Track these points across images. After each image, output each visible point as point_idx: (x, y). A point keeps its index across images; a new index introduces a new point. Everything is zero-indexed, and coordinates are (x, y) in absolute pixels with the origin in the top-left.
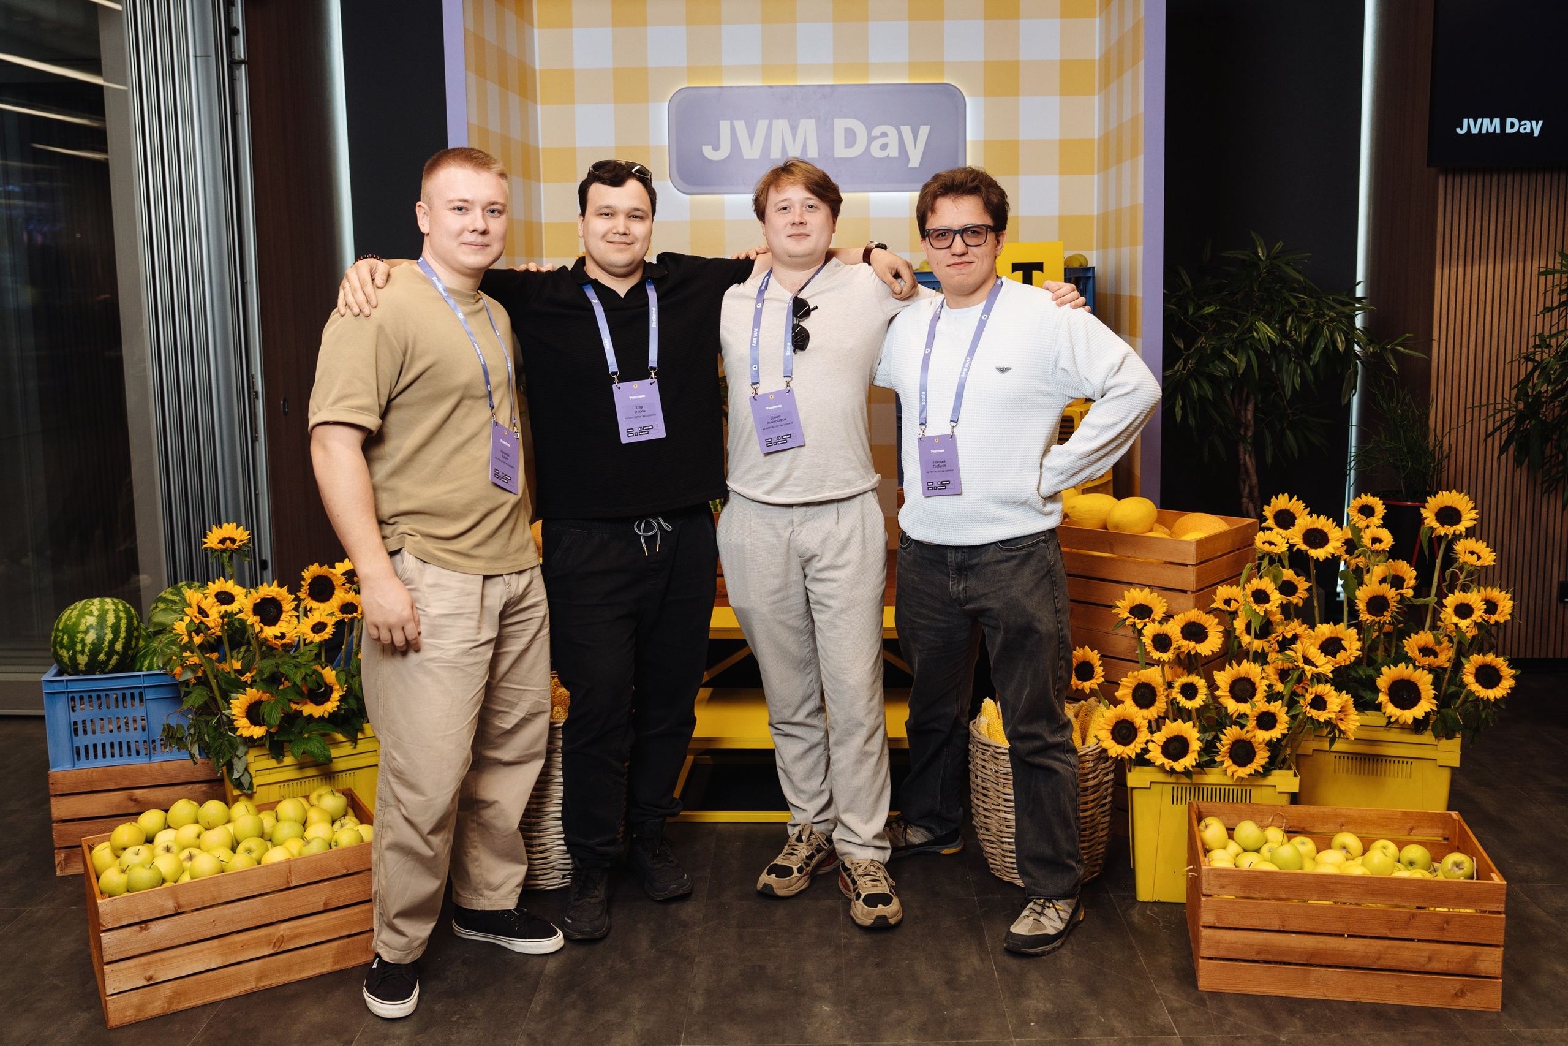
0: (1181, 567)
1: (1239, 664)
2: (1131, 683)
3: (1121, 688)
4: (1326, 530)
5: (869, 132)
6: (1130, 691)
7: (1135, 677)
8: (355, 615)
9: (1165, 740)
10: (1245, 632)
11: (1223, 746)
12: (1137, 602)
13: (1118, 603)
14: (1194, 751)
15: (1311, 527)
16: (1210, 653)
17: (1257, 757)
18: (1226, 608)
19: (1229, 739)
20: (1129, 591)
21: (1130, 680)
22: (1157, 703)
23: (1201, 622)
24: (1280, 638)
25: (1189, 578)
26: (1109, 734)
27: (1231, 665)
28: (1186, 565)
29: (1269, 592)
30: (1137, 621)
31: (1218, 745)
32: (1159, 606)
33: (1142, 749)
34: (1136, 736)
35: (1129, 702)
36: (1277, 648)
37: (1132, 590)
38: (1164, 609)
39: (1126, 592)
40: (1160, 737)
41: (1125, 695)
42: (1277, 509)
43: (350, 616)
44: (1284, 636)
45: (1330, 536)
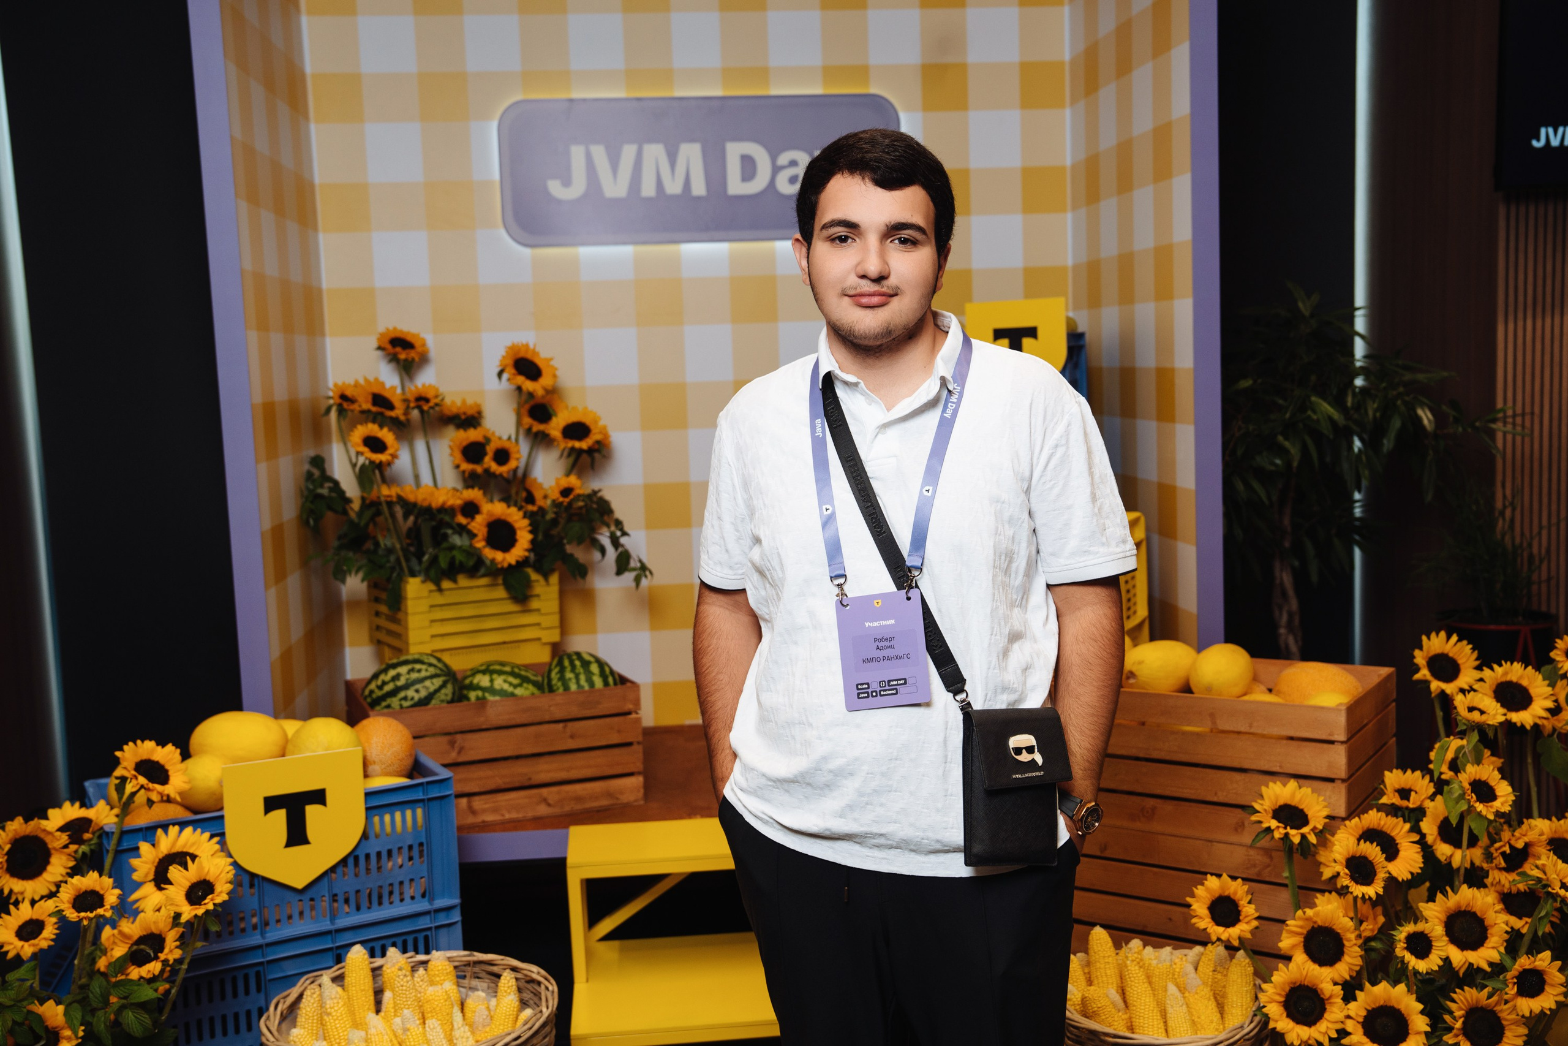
0: (1325, 746)
1: (1455, 891)
2: (1301, 927)
3: (1284, 935)
4: (1525, 683)
5: (774, 159)
6: (1300, 939)
7: (1309, 919)
8: (100, 911)
9: (1364, 1013)
10: (1439, 839)
11: (1454, 1018)
12: (1281, 802)
13: (1257, 806)
14: (1418, 1033)
15: (1504, 679)
16: (1410, 877)
17: (1508, 1033)
18: (1404, 803)
19: (1461, 1009)
20: (1267, 786)
21: (1300, 923)
22: (1346, 958)
23: (1384, 829)
24: (1507, 849)
25: (1337, 760)
26: (1282, 1009)
27: (1445, 894)
28: (1332, 742)
29: (1492, 783)
30: (1292, 832)
31: (1447, 1017)
32: (1318, 808)
33: (1338, 1031)
34: (1323, 1010)
35: (1300, 957)
36: (1503, 864)
37: (1271, 784)
38: (1325, 813)
39: (1264, 789)
40: (1357, 1008)
41: (1294, 946)
42: (1432, 653)
43: (91, 915)
44: (1511, 847)
45: (1533, 692)
